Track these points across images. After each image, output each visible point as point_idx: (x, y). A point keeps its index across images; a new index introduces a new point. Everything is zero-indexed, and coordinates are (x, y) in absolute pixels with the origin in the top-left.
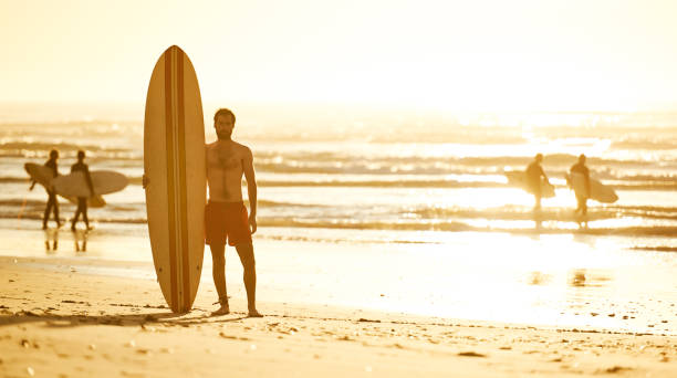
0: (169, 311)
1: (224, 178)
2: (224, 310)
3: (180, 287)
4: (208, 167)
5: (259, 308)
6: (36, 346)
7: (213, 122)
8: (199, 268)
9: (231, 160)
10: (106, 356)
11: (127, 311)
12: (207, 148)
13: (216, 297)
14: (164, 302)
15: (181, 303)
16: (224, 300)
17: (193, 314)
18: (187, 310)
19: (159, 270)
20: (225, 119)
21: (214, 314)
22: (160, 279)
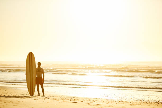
0: (30, 95)
1: (39, 73)
2: (39, 95)
3: (32, 92)
4: (37, 72)
5: (44, 95)
6: (1, 101)
7: (37, 64)
8: (35, 88)
9: (40, 71)
10: (12, 103)
11: (23, 95)
12: (36, 69)
13: (38, 93)
14: (29, 94)
15: (32, 94)
16: (39, 94)
17: (34, 96)
18: (33, 95)
19: (28, 89)
20: (39, 64)
21: (37, 96)
22: (28, 90)
